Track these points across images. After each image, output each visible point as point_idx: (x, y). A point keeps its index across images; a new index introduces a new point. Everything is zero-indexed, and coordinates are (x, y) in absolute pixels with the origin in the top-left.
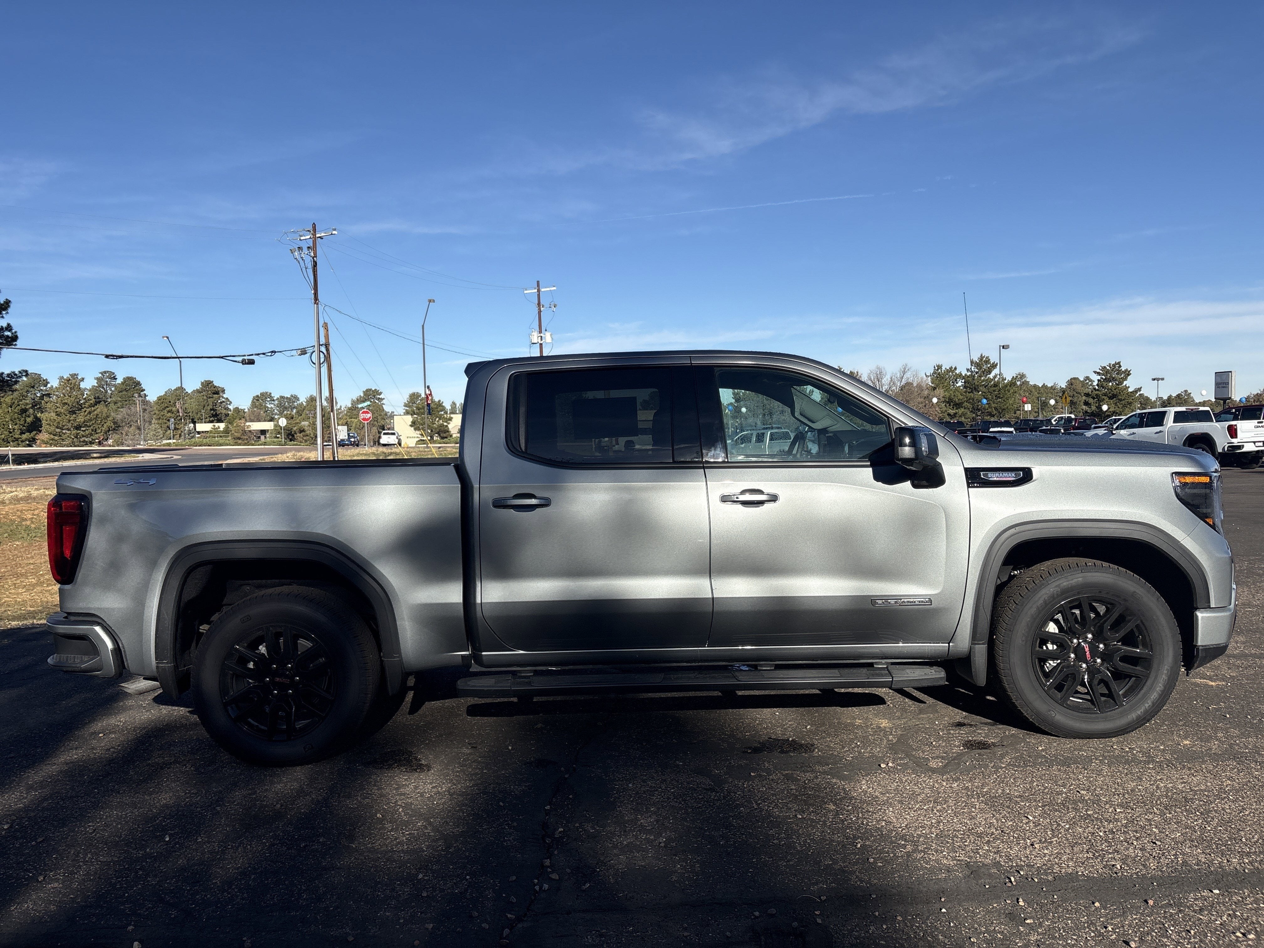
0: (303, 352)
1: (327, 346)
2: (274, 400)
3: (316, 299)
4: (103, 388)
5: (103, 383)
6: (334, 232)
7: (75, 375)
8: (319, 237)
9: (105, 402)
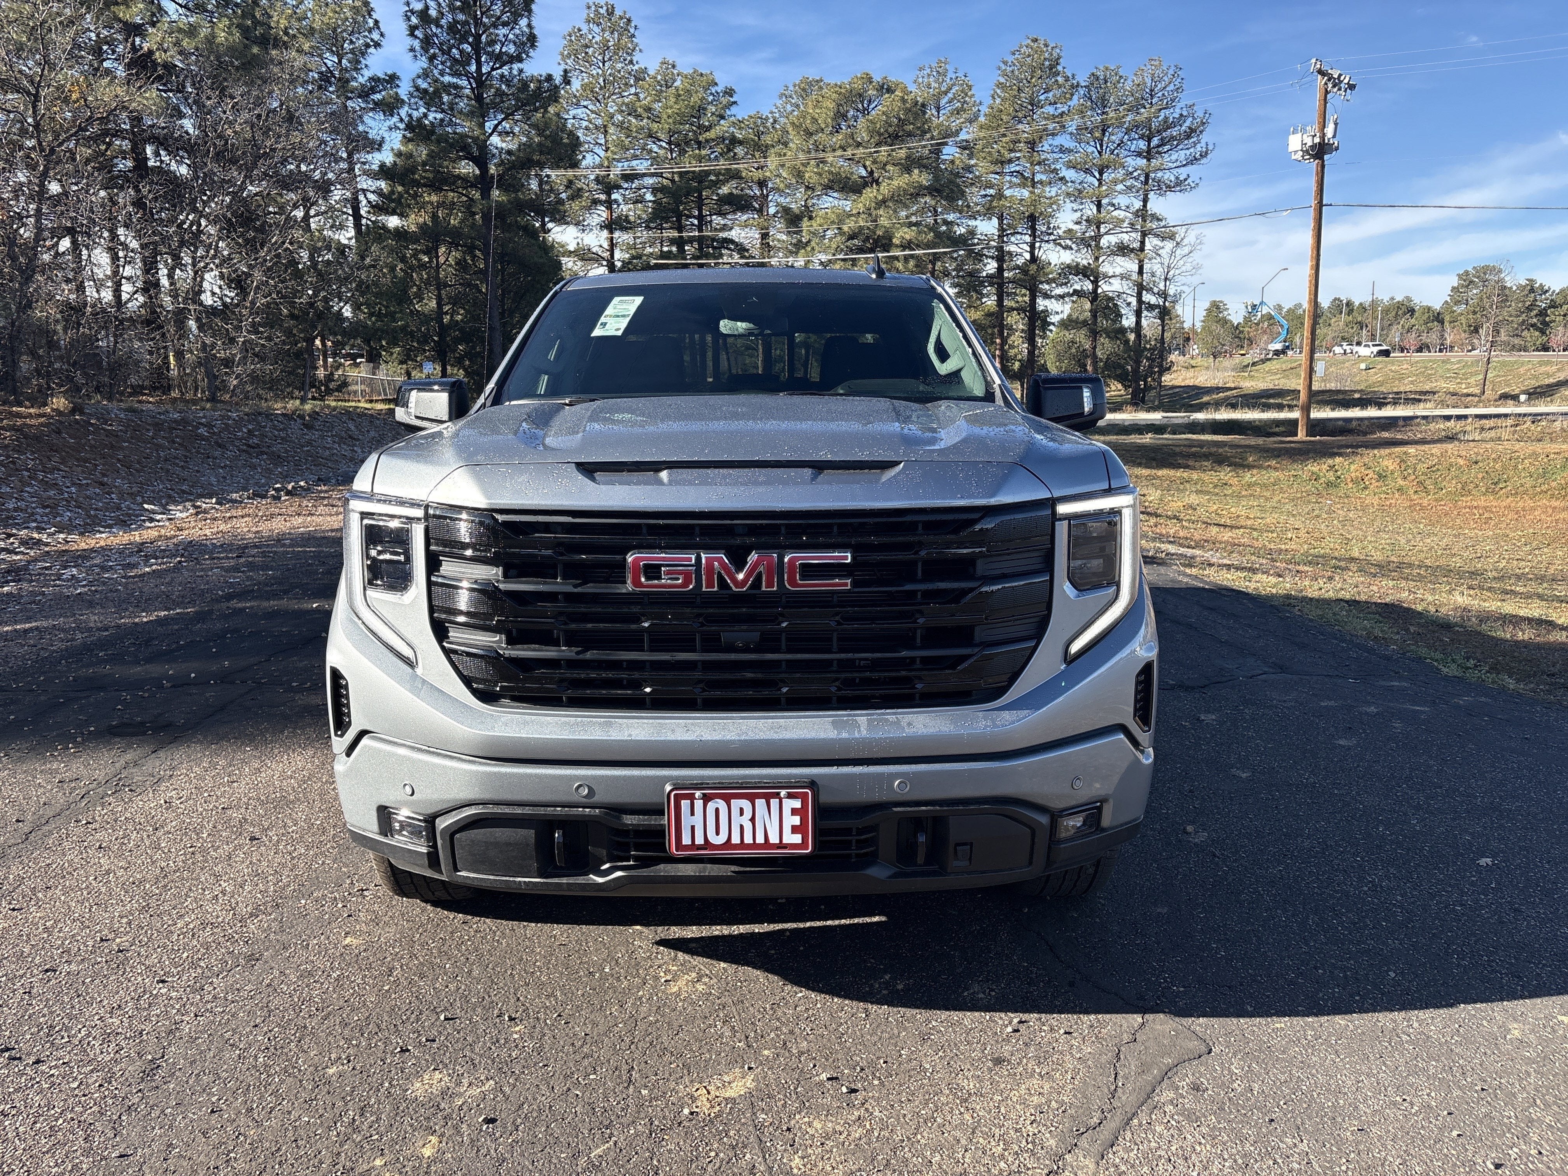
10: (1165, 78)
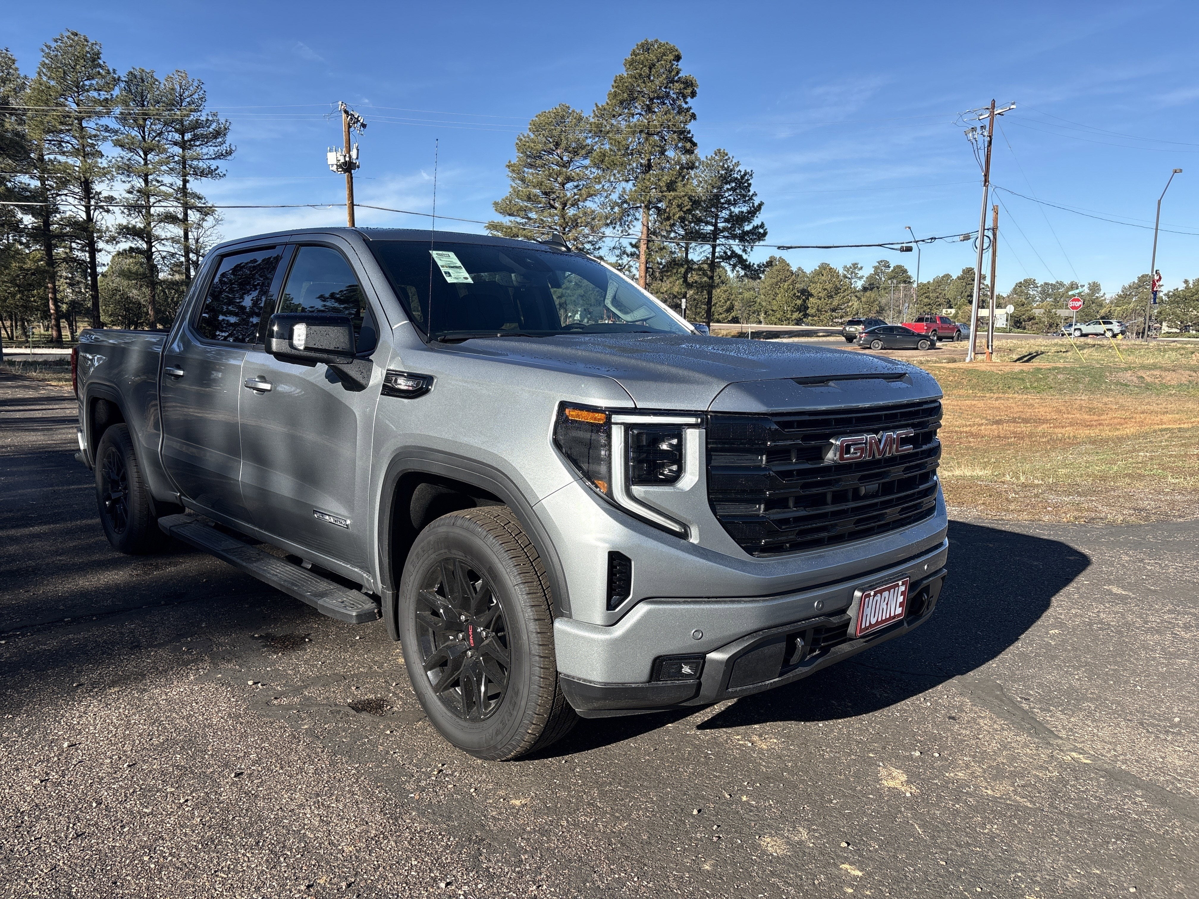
0: (967, 238)
1: (994, 230)
2: (1037, 287)
3: (986, 181)
4: (878, 275)
5: (879, 271)
6: (1012, 107)
7: (856, 264)
8: (999, 114)
9: (878, 288)
10: (191, 88)
